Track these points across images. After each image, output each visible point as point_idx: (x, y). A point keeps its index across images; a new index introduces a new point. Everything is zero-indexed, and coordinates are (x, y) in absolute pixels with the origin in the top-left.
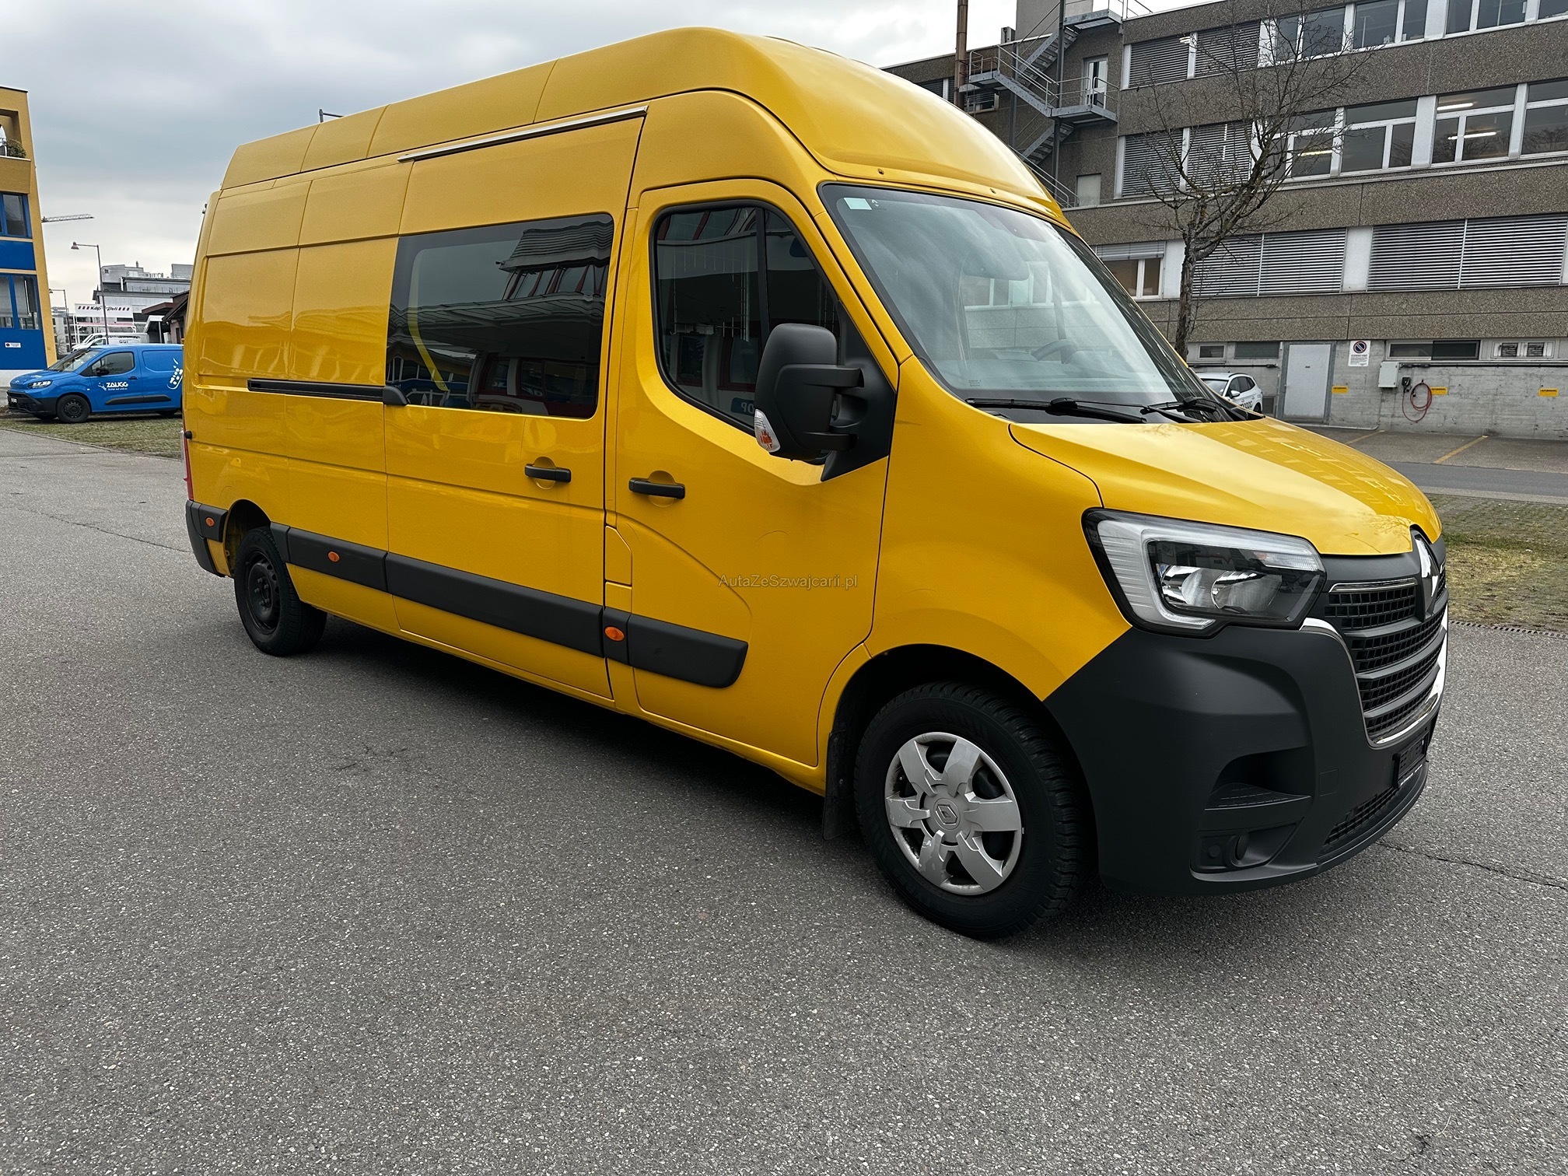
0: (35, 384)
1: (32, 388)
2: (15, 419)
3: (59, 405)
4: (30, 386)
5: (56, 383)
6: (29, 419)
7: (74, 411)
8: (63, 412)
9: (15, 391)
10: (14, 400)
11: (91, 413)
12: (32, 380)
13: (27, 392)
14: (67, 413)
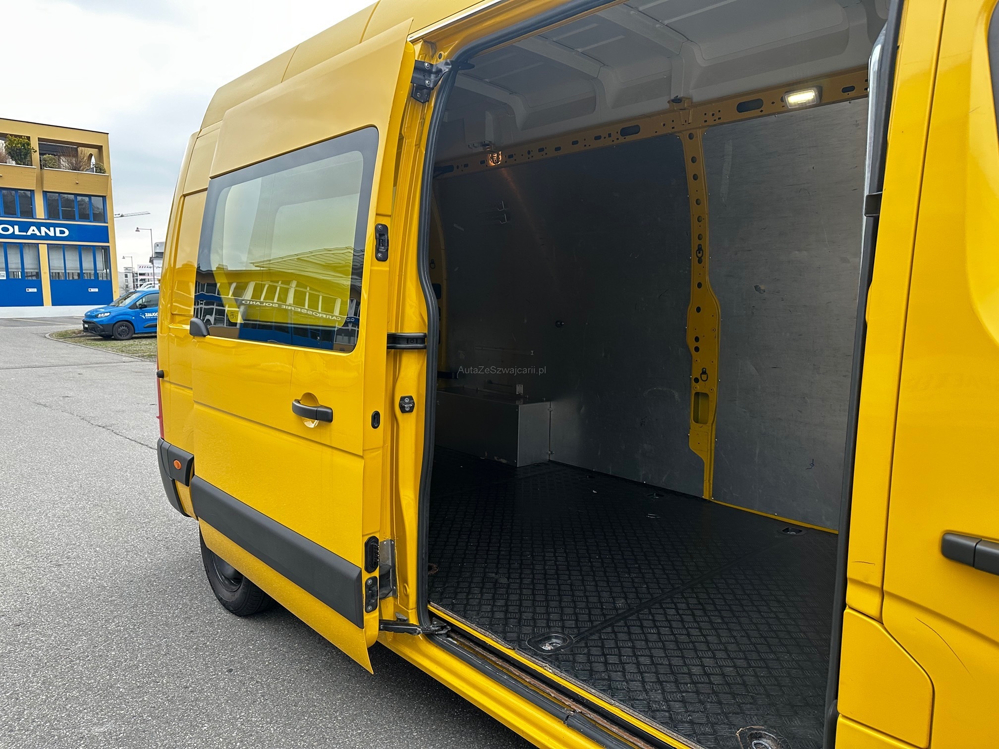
0: (100, 315)
1: (98, 318)
2: (88, 338)
3: (114, 328)
4: (96, 317)
5: (113, 314)
6: (96, 338)
7: (124, 332)
8: (116, 332)
9: (88, 320)
10: (86, 326)
11: (135, 333)
12: (99, 312)
13: (95, 320)
14: (119, 334)
